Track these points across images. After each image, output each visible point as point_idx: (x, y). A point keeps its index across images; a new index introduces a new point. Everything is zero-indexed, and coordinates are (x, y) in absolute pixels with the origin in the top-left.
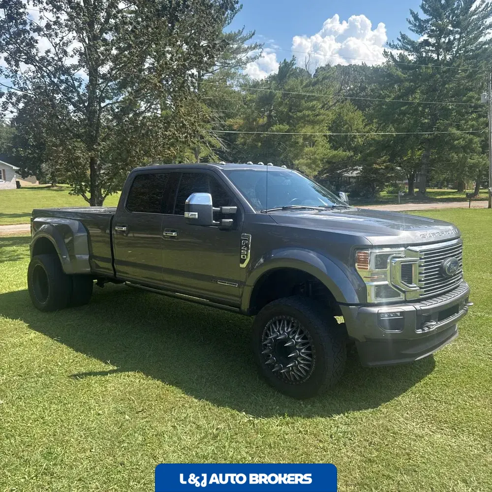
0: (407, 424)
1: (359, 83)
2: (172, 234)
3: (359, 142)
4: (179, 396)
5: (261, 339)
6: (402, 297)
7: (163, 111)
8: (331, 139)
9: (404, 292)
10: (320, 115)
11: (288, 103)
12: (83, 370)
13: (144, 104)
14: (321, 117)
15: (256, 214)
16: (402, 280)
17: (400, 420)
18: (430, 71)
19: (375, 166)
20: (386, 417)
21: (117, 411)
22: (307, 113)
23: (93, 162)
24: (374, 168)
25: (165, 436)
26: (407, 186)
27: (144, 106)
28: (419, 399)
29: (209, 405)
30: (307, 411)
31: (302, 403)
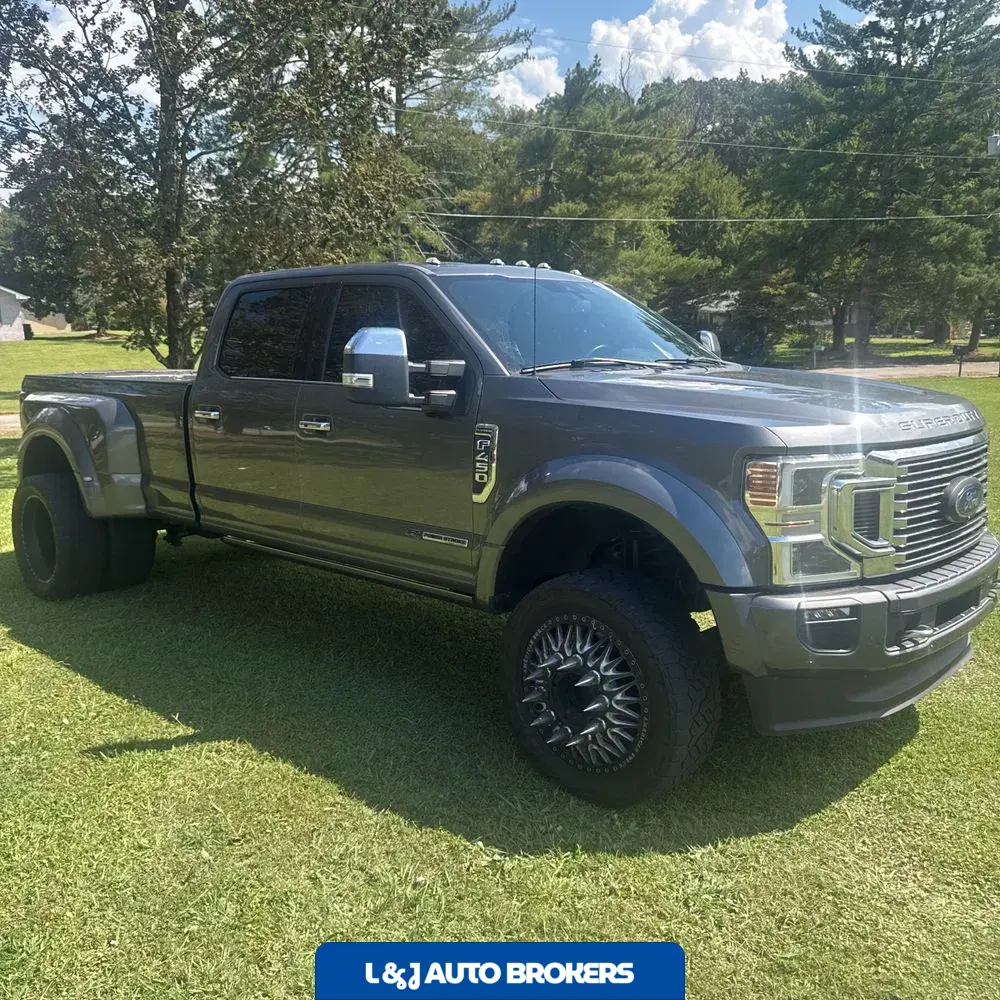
0: (864, 870)
1: (731, 117)
2: (319, 426)
3: (731, 242)
4: (331, 800)
5: (523, 669)
6: (854, 572)
7: (324, 173)
8: (673, 234)
9: (859, 559)
10: (652, 182)
11: (585, 155)
12: (117, 737)
13: (283, 159)
14: (656, 186)
15: (509, 378)
16: (856, 531)
17: (847, 860)
18: (882, 89)
19: (765, 289)
20: (813, 852)
21: (183, 840)
22: (625, 176)
23: (171, 278)
24: (764, 293)
25: (291, 903)
26: (830, 332)
27: (283, 162)
28: (888, 807)
29: (399, 823)
30: (628, 838)
31: (616, 816)
